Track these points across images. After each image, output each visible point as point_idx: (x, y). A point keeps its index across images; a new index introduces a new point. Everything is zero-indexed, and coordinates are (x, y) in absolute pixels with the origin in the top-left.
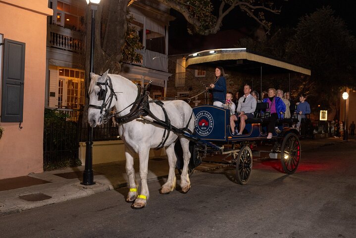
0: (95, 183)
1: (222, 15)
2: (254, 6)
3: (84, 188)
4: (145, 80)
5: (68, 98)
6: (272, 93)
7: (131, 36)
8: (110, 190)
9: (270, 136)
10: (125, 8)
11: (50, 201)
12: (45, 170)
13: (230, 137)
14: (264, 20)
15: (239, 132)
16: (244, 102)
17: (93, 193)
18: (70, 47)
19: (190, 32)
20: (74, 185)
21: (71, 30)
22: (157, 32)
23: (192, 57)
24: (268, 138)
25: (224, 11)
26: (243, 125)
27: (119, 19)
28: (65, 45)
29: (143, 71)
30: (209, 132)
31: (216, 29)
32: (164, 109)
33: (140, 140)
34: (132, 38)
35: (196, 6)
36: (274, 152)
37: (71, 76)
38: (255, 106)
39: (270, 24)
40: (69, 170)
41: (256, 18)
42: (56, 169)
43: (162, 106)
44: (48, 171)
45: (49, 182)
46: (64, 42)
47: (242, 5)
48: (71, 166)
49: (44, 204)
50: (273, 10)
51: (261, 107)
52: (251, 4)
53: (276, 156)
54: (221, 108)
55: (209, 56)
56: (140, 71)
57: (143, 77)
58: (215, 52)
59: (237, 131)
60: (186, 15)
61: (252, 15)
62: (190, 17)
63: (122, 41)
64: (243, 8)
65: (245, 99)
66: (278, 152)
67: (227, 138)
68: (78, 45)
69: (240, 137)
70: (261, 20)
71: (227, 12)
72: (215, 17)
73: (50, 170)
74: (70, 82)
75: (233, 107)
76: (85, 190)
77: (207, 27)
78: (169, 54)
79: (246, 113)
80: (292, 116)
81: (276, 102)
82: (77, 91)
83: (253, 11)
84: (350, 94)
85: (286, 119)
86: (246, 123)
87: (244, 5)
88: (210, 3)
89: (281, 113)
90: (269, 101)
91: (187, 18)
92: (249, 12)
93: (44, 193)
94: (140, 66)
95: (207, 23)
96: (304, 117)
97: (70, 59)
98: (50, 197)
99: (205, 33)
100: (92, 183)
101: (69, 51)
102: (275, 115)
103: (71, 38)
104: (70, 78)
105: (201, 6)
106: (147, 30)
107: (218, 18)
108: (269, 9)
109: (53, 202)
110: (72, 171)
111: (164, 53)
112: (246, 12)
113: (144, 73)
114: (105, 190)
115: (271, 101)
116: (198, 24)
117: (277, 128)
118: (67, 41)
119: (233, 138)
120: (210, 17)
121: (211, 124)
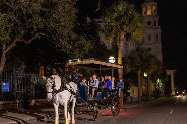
13: (88, 99)
23: (69, 62)
26: (93, 93)
54: (84, 86)
55: (77, 62)
58: (80, 60)
69: (92, 99)
80: (115, 89)
85: (113, 90)
86: (95, 92)
117: (109, 94)
121: (79, 93)
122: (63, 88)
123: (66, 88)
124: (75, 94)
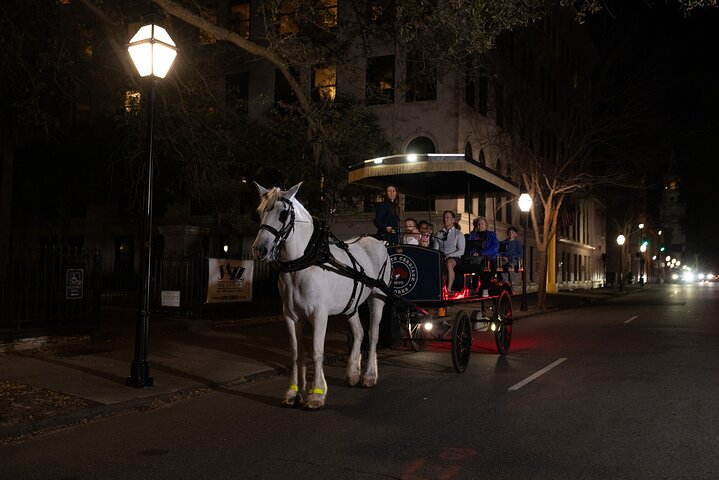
9: (486, 294)
23: (372, 164)
26: (451, 275)
30: (409, 288)
32: (350, 255)
43: (347, 250)
121: (414, 275)
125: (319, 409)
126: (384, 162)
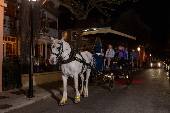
0: (34, 96)
1: (88, 11)
2: (102, 7)
3: (29, 99)
4: (47, 42)
5: (7, 52)
6: (121, 48)
7: (44, 20)
8: (43, 99)
9: (121, 68)
10: (41, 6)
11: (12, 108)
12: (3, 91)
13: (104, 69)
14: (107, 14)
15: (107, 66)
16: (109, 52)
17: (35, 102)
18: (8, 25)
19: (72, 18)
20: (23, 98)
21: (9, 17)
22: (53, 19)
23: (85, 32)
24: (120, 69)
25: (89, 9)
26: (109, 63)
27: (38, 11)
28: (6, 24)
29: (46, 38)
31: (85, 17)
33: (75, 71)
34: (44, 21)
35: (76, 6)
36: (121, 75)
37: (8, 41)
38: (114, 54)
39: (110, 15)
40: (16, 90)
41: (103, 13)
42: (9, 89)
43: (80, 55)
44: (5, 91)
45: (8, 97)
46: (5, 23)
47: (97, 6)
48: (17, 88)
49: (10, 110)
50: (112, 9)
51: (116, 55)
52: (101, 6)
53: (122, 77)
54: (100, 55)
55: (93, 31)
56: (45, 38)
57: (46, 41)
58: (96, 29)
59: (106, 66)
60: (72, 10)
61: (102, 11)
62: (73, 11)
63: (39, 22)
64: (97, 8)
65: (109, 51)
66: (123, 75)
67: (103, 69)
68: (13, 24)
69: (108, 69)
70: (106, 14)
71: (91, 9)
72: (85, 12)
73: (6, 91)
74: (7, 44)
75: (103, 55)
76: (30, 100)
77: (81, 16)
78: (59, 30)
79: (110, 57)
81: (123, 52)
82: (11, 48)
83: (102, 9)
84: (140, 48)
86: (111, 62)
87: (98, 6)
88: (83, 5)
89: (125, 57)
90: (119, 52)
91: (72, 12)
92: (100, 10)
93: (8, 104)
94: (45, 35)
95: (81, 15)
96: (134, 59)
97: (9, 31)
98: (12, 106)
99: (80, 19)
100: (33, 96)
101: (8, 27)
102: (123, 58)
103: (9, 21)
104: (8, 42)
105: (79, 6)
106: (48, 18)
107: (86, 12)
108: (110, 9)
109: (14, 109)
110: (19, 90)
111: (56, 29)
112: (99, 10)
113: (47, 39)
114: (40, 99)
115: (121, 51)
116: (77, 15)
118: (7, 22)
119: (106, 69)
120: (83, 12)
121: (95, 63)
122: (72, 58)
123: (75, 59)
124: (88, 65)
125: (78, 103)
126: (88, 31)
